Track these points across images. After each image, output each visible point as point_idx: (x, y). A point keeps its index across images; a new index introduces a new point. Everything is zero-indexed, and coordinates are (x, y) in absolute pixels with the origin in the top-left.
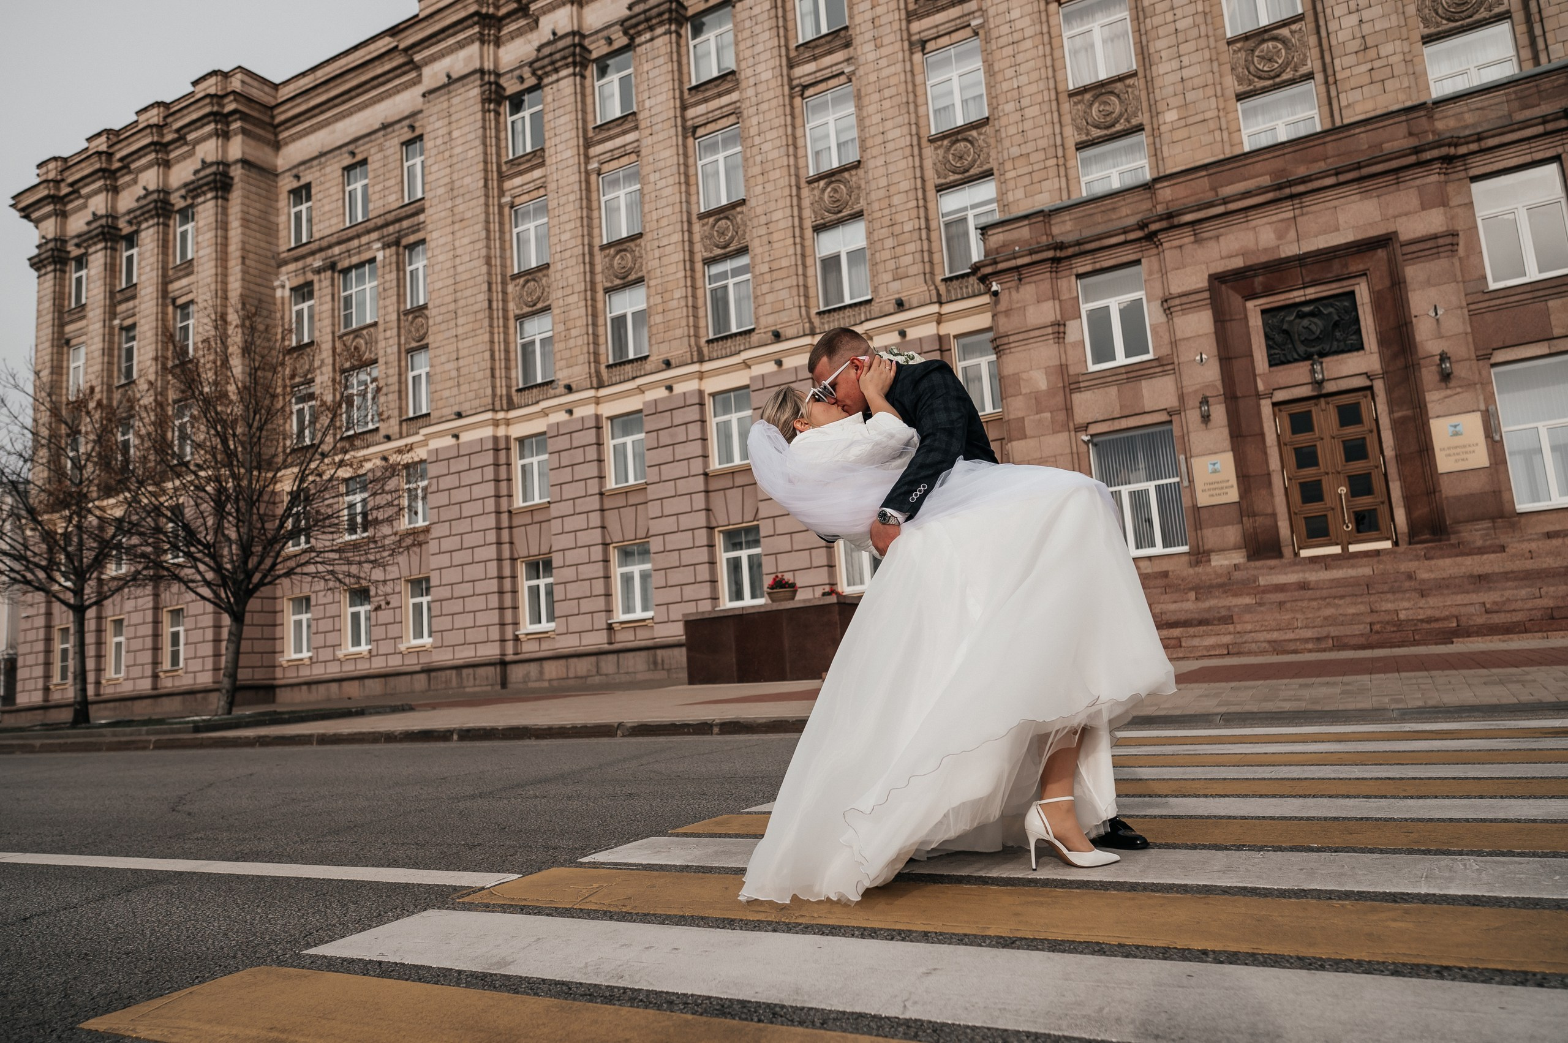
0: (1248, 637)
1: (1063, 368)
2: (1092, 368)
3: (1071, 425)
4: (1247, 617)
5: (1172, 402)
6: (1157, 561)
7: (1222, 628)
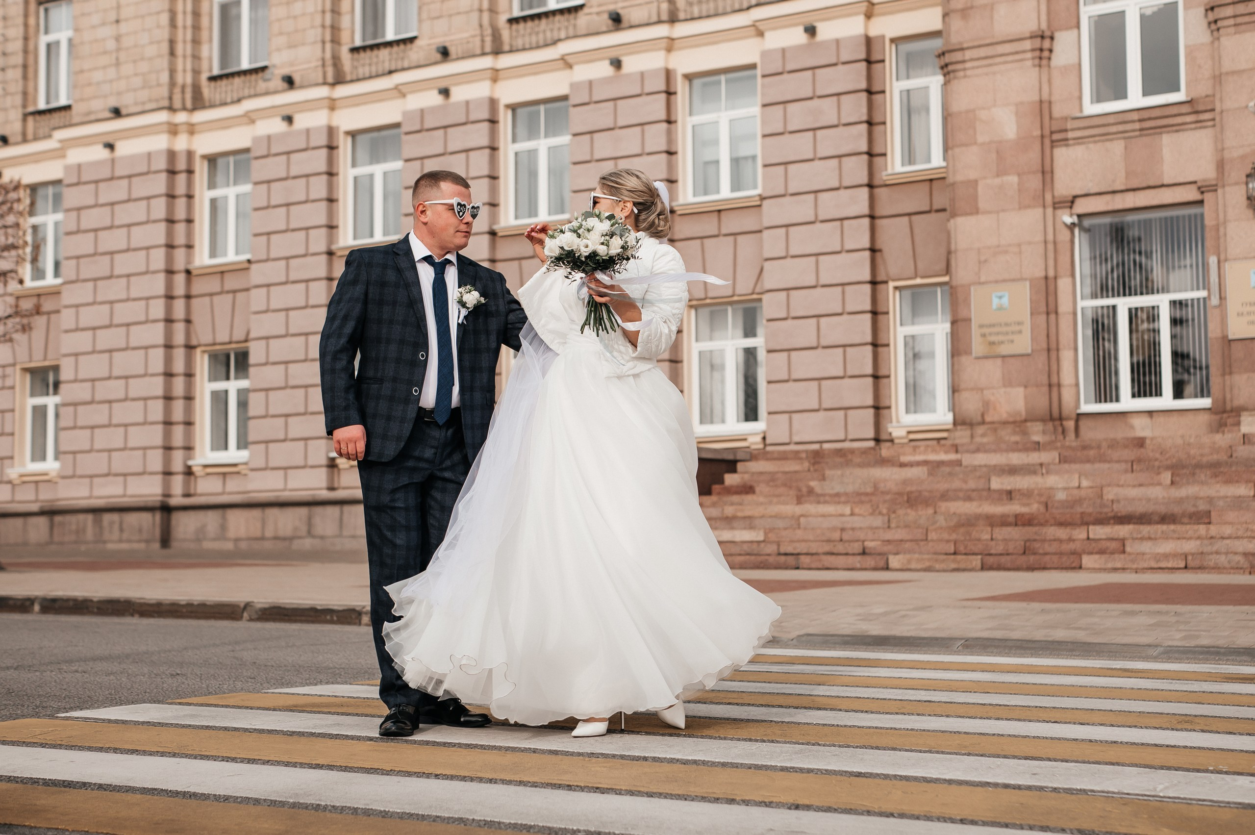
0: (1220, 545)
1: (1043, 107)
2: (1091, 108)
3: (1048, 197)
4: (1231, 516)
5: (1205, 171)
6: (1160, 419)
7: (1190, 529)
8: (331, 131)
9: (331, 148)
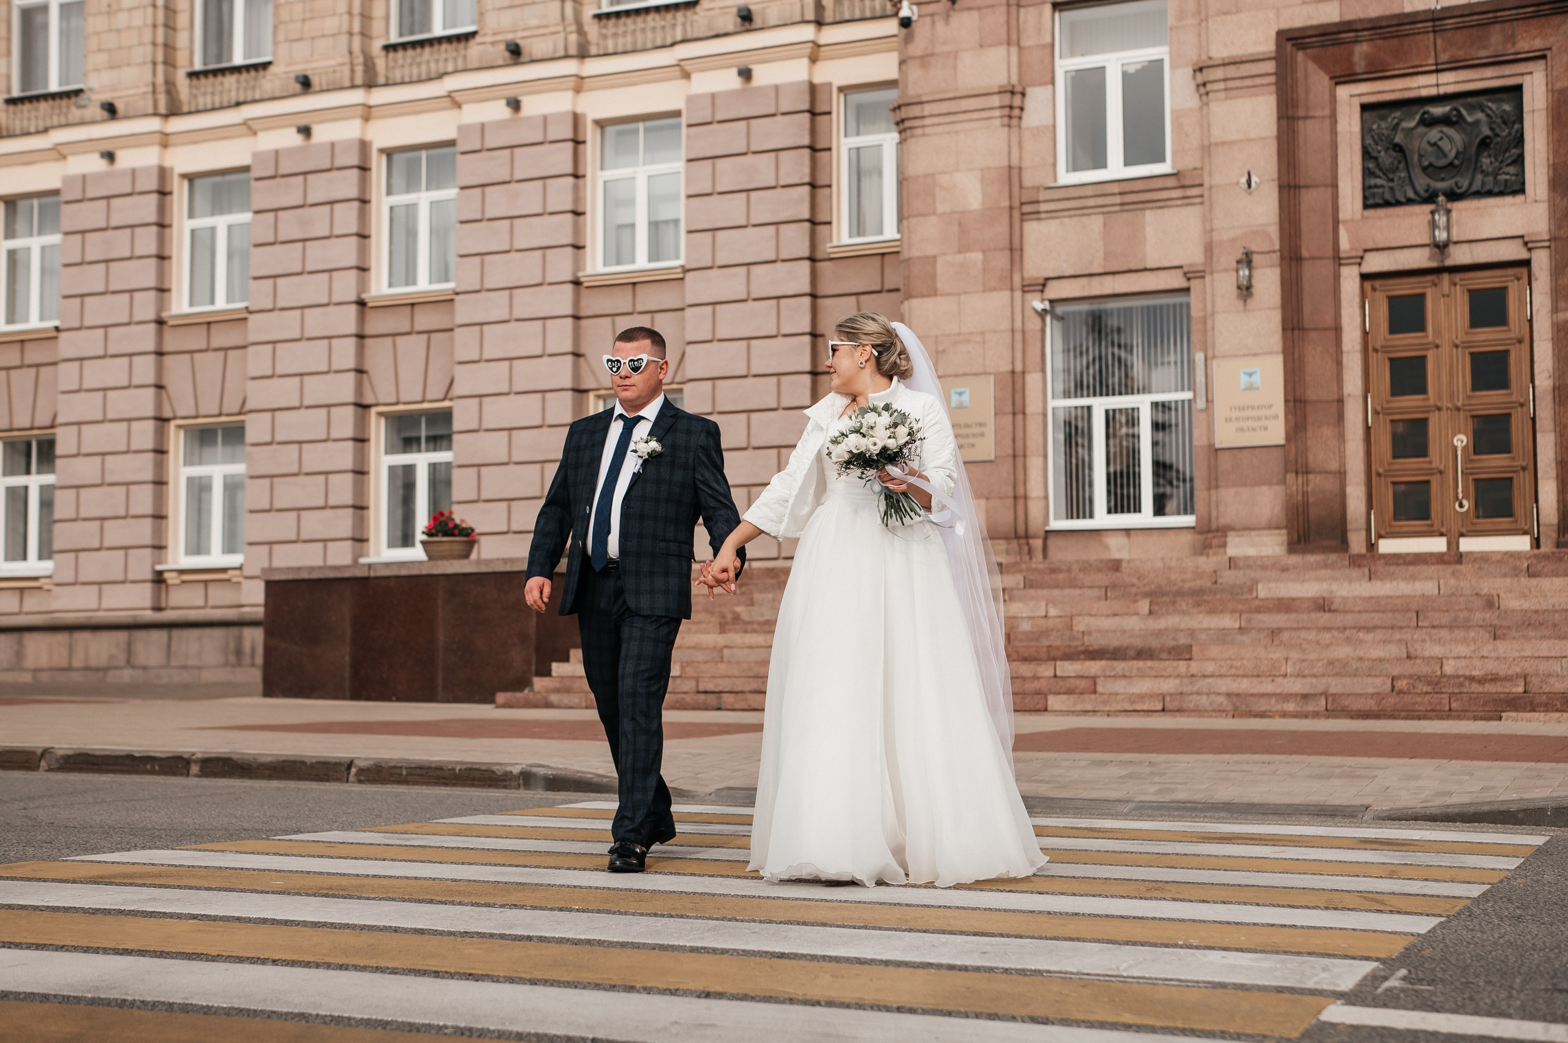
0: (1202, 684)
1: (1012, 174)
2: (1066, 178)
3: (1017, 279)
4: (1214, 651)
5: (1191, 254)
6: (1139, 539)
7: (1169, 666)
8: (163, 173)
9: (163, 193)
